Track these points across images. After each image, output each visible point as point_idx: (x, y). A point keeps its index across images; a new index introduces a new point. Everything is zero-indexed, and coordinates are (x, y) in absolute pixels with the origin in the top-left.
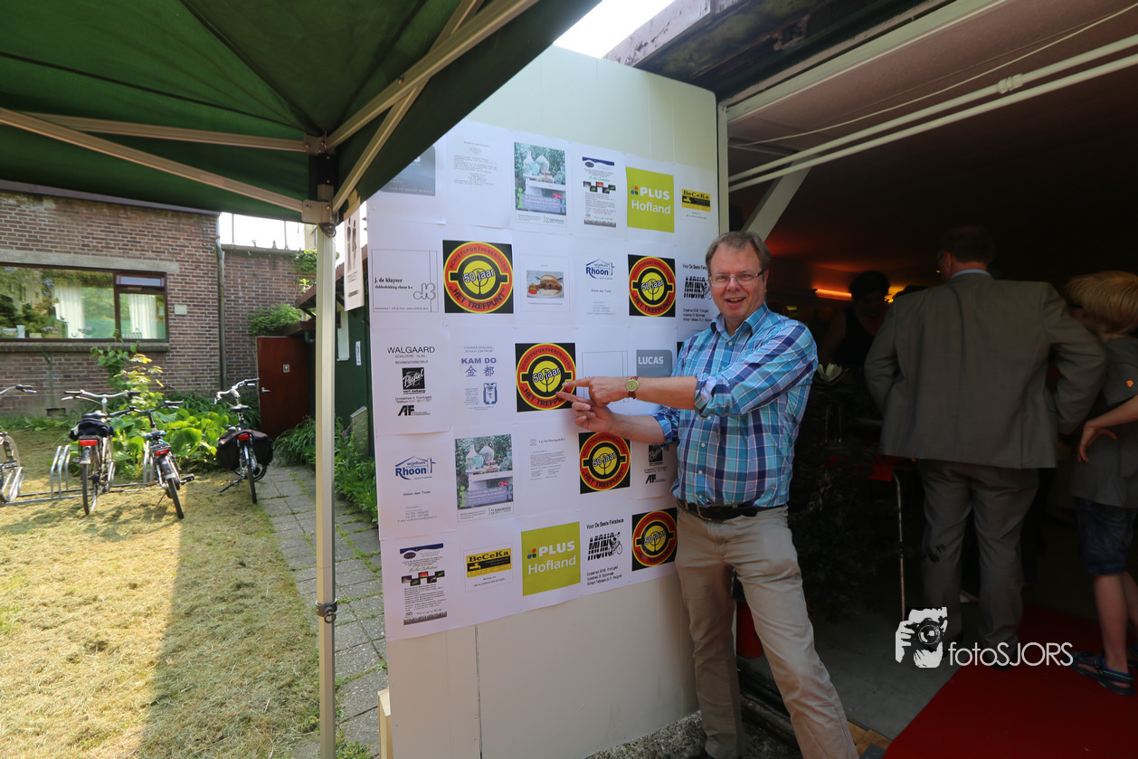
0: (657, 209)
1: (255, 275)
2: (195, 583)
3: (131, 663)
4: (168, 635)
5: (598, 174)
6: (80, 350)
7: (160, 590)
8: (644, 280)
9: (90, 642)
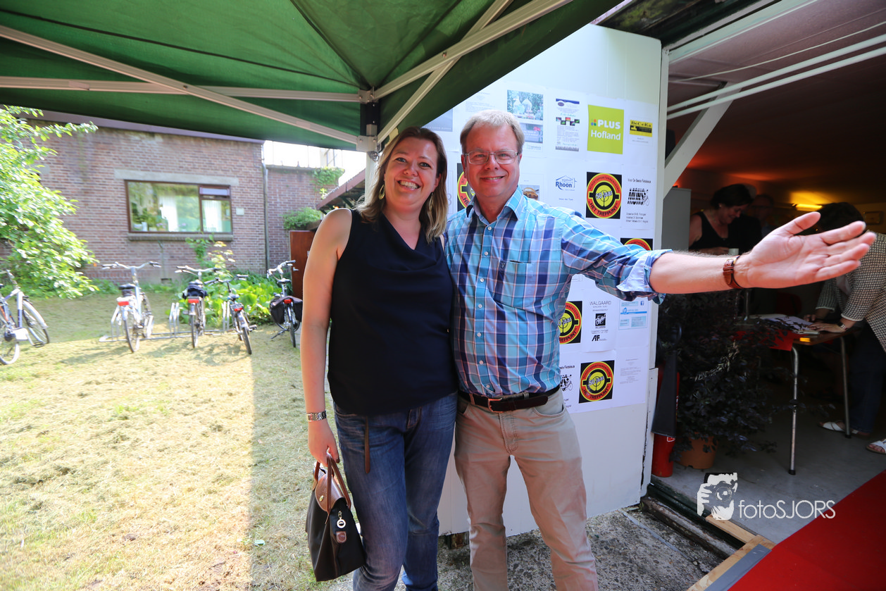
0: (610, 136)
1: (287, 186)
2: (267, 396)
3: (238, 440)
4: (256, 426)
5: (569, 111)
6: (178, 239)
7: (245, 398)
8: (597, 192)
9: (213, 425)
